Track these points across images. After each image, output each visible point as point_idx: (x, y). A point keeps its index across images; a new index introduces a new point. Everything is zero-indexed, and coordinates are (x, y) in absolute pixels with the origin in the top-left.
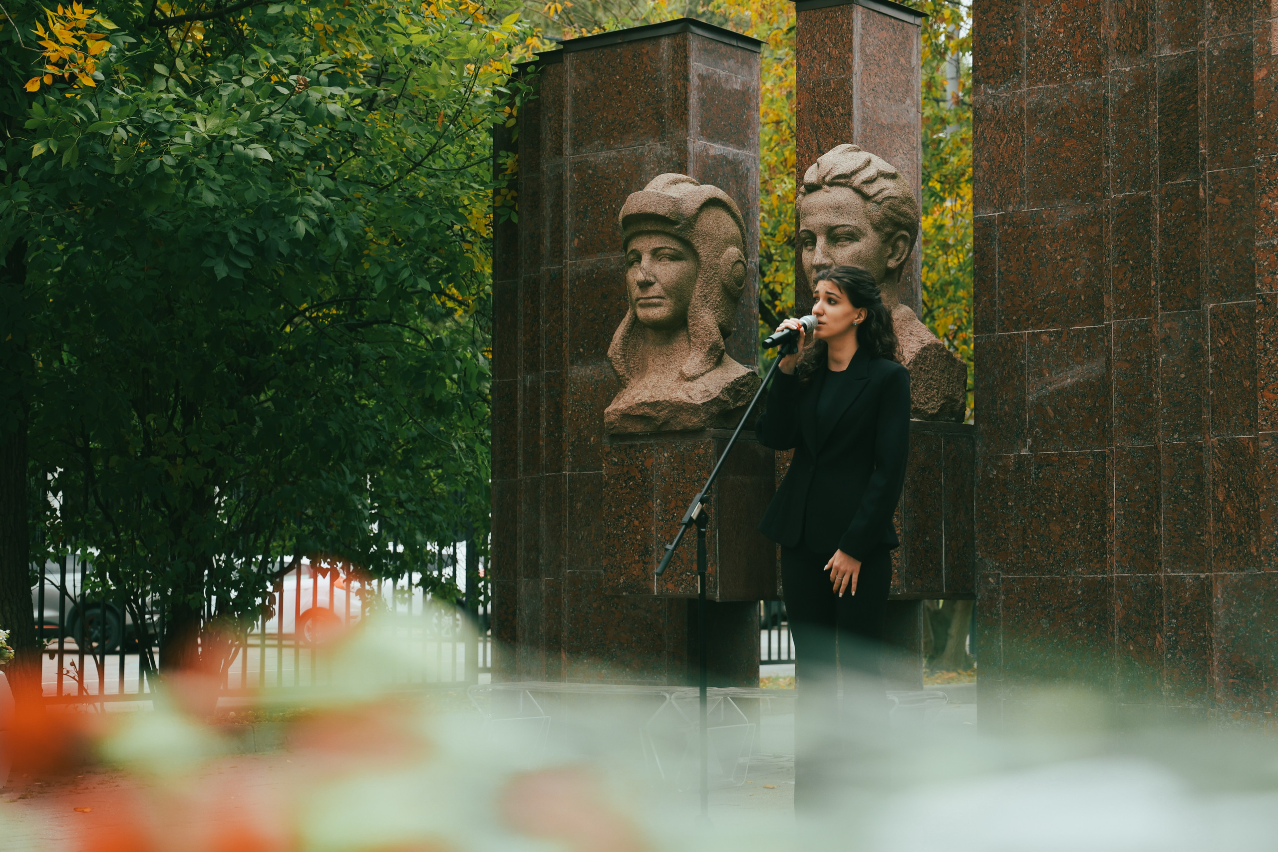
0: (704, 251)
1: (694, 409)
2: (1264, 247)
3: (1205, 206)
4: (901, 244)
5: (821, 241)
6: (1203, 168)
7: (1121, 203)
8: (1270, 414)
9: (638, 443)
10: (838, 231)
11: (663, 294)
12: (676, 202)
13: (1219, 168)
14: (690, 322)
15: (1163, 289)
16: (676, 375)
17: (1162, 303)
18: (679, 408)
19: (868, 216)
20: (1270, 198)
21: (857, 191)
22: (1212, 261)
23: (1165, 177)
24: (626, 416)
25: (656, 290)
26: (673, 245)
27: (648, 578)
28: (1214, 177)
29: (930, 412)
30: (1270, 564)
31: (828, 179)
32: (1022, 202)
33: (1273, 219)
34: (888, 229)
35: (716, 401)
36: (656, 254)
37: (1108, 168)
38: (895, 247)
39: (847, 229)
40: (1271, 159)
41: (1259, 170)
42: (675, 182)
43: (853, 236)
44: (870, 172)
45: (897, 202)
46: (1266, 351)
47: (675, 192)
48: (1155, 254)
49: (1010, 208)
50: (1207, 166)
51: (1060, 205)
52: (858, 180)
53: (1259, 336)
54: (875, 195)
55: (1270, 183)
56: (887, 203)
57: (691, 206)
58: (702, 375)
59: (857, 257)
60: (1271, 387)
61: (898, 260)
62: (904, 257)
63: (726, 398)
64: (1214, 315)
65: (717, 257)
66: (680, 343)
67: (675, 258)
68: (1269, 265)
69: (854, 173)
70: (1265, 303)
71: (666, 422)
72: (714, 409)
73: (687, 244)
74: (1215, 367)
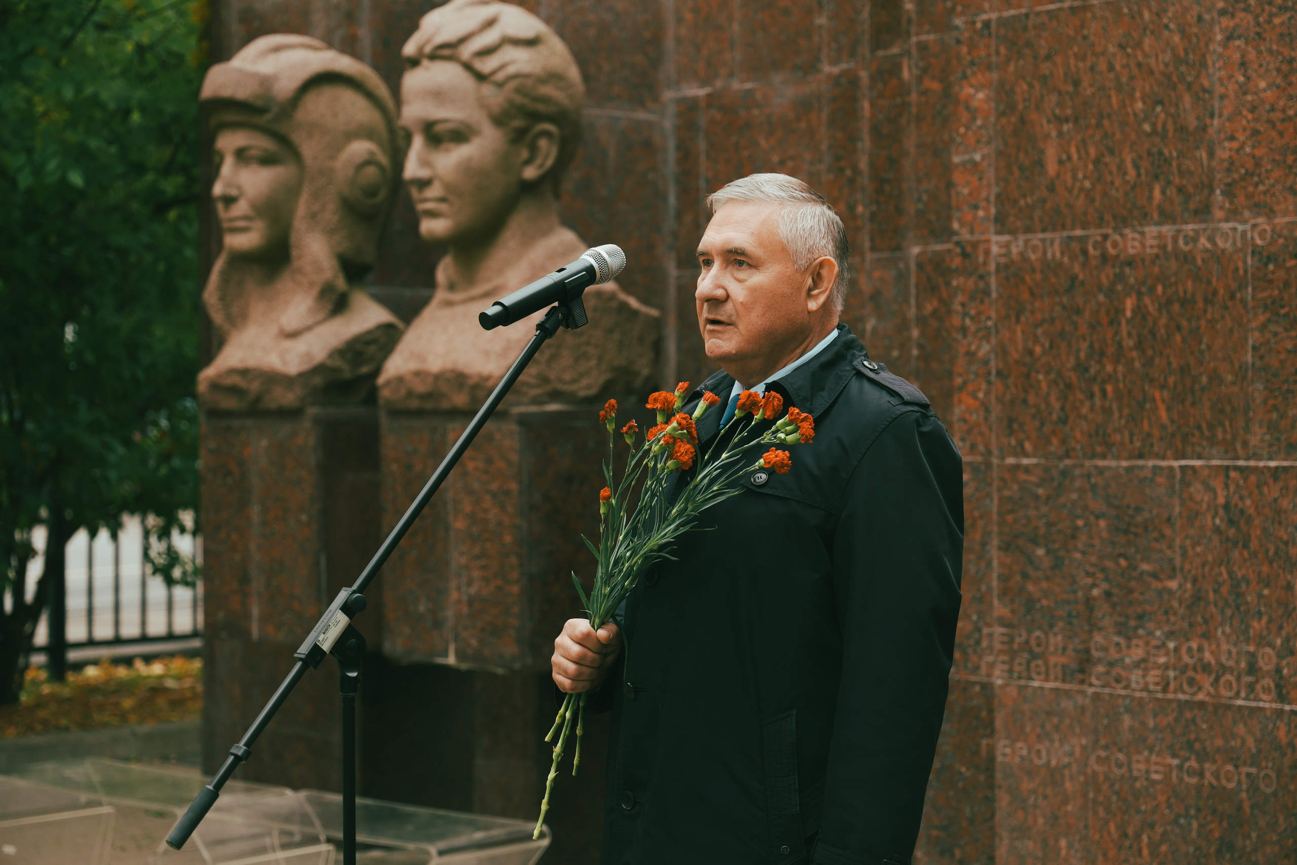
0: (309, 149)
1: (287, 381)
2: (963, 164)
3: (909, 93)
4: (543, 143)
5: (418, 143)
6: (908, 34)
7: (836, 81)
8: (969, 431)
9: (236, 423)
10: (439, 128)
11: (250, 213)
12: (266, 82)
13: (928, 32)
14: (294, 253)
15: (873, 217)
16: (274, 330)
17: (872, 240)
18: (272, 378)
19: (481, 103)
20: (971, 86)
21: (468, 67)
22: (919, 181)
23: (878, 43)
24: (215, 386)
25: (241, 208)
26: (259, 142)
27: (247, 616)
28: (923, 47)
29: (583, 393)
30: (966, 667)
31: (428, 49)
32: (731, 75)
33: (974, 119)
34: (518, 123)
35: (319, 369)
36: (241, 155)
37: (820, 27)
38: (533, 149)
39: (449, 126)
40: (974, 23)
41: (958, 42)
42: (277, 49)
43: (460, 135)
44: (490, 38)
45: (529, 82)
46: (964, 330)
47: (266, 67)
48: (863, 164)
49: (719, 84)
50: (913, 29)
51: (777, 78)
52: (467, 51)
53: (957, 307)
54: (494, 72)
55: (972, 63)
56: (512, 85)
57: (286, 86)
58: (309, 329)
59: (467, 168)
60: (970, 388)
61: (541, 166)
62: (550, 162)
63: (338, 363)
64: (920, 266)
65: (333, 158)
66: (285, 283)
67: (267, 160)
68: (971, 194)
69: (463, 40)
70: (965, 255)
71: (258, 399)
72: (318, 380)
73: (284, 140)
74: (920, 347)
